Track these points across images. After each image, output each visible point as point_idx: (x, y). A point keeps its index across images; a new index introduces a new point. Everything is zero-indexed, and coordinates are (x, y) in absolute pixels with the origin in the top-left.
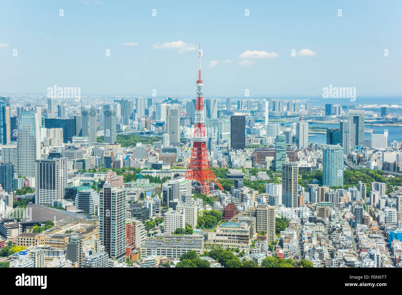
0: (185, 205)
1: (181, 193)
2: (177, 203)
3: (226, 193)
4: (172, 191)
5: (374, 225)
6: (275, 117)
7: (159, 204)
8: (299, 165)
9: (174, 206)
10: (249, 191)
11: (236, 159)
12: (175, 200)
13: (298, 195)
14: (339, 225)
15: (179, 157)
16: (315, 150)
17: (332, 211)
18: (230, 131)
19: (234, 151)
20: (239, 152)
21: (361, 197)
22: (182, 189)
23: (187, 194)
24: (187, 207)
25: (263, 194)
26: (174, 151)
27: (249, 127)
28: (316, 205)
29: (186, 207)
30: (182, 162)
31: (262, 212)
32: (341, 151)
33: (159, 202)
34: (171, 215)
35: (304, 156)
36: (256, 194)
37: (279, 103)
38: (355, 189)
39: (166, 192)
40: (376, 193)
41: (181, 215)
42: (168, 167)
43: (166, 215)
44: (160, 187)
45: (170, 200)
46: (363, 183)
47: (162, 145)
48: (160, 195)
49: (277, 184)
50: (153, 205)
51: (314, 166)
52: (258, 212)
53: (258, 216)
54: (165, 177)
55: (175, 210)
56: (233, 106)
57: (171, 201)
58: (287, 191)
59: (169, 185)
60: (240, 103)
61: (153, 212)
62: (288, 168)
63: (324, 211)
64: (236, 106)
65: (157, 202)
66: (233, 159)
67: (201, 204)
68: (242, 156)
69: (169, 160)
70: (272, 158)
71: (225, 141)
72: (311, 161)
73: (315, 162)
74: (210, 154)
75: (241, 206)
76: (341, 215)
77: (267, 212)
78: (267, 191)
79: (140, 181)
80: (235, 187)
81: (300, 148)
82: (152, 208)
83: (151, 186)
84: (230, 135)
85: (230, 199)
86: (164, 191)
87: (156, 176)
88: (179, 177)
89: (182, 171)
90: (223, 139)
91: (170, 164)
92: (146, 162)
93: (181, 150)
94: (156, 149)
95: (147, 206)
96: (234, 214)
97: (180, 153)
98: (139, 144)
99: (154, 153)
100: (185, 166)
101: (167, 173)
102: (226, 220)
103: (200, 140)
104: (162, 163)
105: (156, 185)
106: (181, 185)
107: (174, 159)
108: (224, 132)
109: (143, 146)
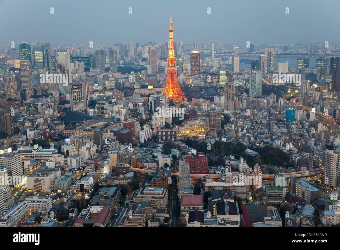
3: (189, 103)
4: (155, 102)
8: (235, 84)
10: (203, 101)
11: (194, 81)
13: (235, 103)
14: (260, 121)
15: (158, 80)
21: (273, 102)
22: (161, 100)
25: (213, 103)
26: (155, 76)
30: (160, 84)
31: (212, 113)
35: (237, 78)
36: (208, 103)
38: (270, 98)
39: (152, 102)
42: (152, 87)
43: (153, 117)
44: (147, 99)
46: (274, 94)
47: (147, 72)
49: (221, 96)
51: (244, 84)
52: (210, 113)
53: (210, 116)
54: (150, 93)
57: (155, 108)
58: (228, 100)
59: (153, 98)
60: (195, 44)
61: (144, 115)
62: (228, 86)
70: (217, 80)
71: (187, 70)
72: (242, 81)
73: (244, 81)
74: (178, 78)
75: (199, 110)
76: (260, 114)
77: (216, 113)
78: (215, 101)
79: (135, 95)
80: (195, 99)
81: (234, 73)
82: (143, 112)
83: (141, 99)
84: (190, 65)
85: (192, 106)
86: (150, 102)
87: (144, 92)
88: (159, 93)
89: (161, 89)
90: (186, 68)
91: (152, 85)
92: (137, 84)
93: (159, 76)
94: (143, 75)
95: (140, 111)
96: (195, 115)
97: (159, 78)
98: (132, 73)
99: (142, 78)
100: (162, 86)
101: (151, 90)
102: (190, 119)
103: (172, 69)
104: (148, 84)
105: (145, 98)
106: (161, 98)
107: (155, 81)
108: (186, 64)
109: (135, 74)
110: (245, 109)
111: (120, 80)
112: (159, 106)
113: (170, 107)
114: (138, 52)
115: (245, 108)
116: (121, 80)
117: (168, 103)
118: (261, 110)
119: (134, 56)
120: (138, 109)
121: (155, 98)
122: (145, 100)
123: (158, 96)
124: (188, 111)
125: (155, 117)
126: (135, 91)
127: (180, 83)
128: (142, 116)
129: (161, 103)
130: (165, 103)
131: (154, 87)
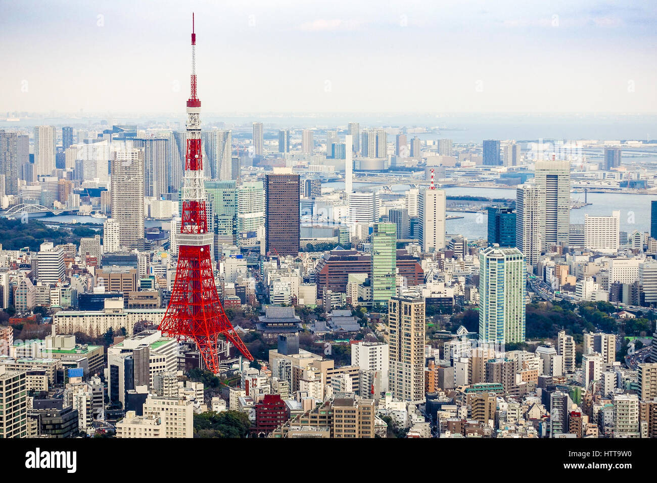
0: (164, 403)
1: (152, 370)
2: (146, 395)
3: (259, 367)
4: (131, 368)
5: (591, 433)
6: (368, 171)
7: (101, 398)
8: (427, 294)
9: (137, 404)
10: (311, 361)
11: (279, 280)
12: (141, 389)
13: (426, 369)
15: (143, 277)
16: (461, 254)
17: (501, 405)
18: (264, 210)
19: (274, 258)
20: (286, 261)
21: (564, 366)
22: (154, 360)
23: (167, 374)
24: (168, 407)
25: (345, 368)
26: (131, 260)
27: (307, 198)
28: (466, 391)
29: (165, 406)
30: (150, 290)
31: (343, 414)
32: (520, 261)
33: (101, 393)
34: (132, 426)
35: (436, 271)
36: (329, 369)
37: (377, 138)
38: (552, 350)
39: (118, 367)
40: (595, 357)
41: (157, 427)
42: (119, 304)
43: (121, 428)
44: (101, 353)
45: (127, 388)
46: (568, 337)
47: (102, 246)
48: (102, 376)
49: (376, 343)
50: (87, 401)
51: (461, 294)
52: (335, 414)
53: (335, 424)
54: (111, 328)
55: (142, 414)
56: (267, 142)
57: (130, 392)
58: (400, 360)
59: (123, 351)
60: (286, 136)
61: (87, 417)
62: (403, 308)
63: (484, 404)
64: (276, 143)
65: (97, 394)
66: (271, 282)
67: (201, 394)
68: (293, 271)
69: (120, 284)
70: (362, 277)
71: (252, 235)
72: (453, 283)
73: (463, 284)
74: (218, 267)
75: (295, 399)
76: (519, 413)
77: (357, 414)
78: (353, 361)
79: (53, 339)
80: (279, 352)
81: (427, 250)
82: (84, 408)
83: (79, 351)
84: (265, 219)
85: (269, 383)
86: (112, 366)
87: (91, 325)
88: (148, 331)
89: (152, 313)
90: (247, 228)
91: (121, 296)
92: (65, 290)
93: (147, 258)
94: (88, 256)
95: (74, 404)
96: (278, 419)
97: (146, 267)
98: (46, 247)
99: (84, 268)
100: (159, 298)
101: (116, 318)
102: (260, 435)
103: (196, 242)
104: (103, 293)
105: (91, 348)
106: (153, 351)
107: (132, 281)
108: (250, 212)
109: (56, 251)
110: (462, 391)
112: (147, 382)
113: (185, 385)
114: (70, 164)
115: (464, 388)
116: (4, 275)
117: (179, 368)
118: (520, 398)
119: (55, 179)
120: (66, 396)
121: (132, 353)
122: (93, 357)
123: (143, 345)
124: (252, 403)
125: (130, 429)
126: (56, 319)
127: (225, 287)
128: (80, 421)
129: (151, 372)
130: (166, 369)
131: (127, 306)
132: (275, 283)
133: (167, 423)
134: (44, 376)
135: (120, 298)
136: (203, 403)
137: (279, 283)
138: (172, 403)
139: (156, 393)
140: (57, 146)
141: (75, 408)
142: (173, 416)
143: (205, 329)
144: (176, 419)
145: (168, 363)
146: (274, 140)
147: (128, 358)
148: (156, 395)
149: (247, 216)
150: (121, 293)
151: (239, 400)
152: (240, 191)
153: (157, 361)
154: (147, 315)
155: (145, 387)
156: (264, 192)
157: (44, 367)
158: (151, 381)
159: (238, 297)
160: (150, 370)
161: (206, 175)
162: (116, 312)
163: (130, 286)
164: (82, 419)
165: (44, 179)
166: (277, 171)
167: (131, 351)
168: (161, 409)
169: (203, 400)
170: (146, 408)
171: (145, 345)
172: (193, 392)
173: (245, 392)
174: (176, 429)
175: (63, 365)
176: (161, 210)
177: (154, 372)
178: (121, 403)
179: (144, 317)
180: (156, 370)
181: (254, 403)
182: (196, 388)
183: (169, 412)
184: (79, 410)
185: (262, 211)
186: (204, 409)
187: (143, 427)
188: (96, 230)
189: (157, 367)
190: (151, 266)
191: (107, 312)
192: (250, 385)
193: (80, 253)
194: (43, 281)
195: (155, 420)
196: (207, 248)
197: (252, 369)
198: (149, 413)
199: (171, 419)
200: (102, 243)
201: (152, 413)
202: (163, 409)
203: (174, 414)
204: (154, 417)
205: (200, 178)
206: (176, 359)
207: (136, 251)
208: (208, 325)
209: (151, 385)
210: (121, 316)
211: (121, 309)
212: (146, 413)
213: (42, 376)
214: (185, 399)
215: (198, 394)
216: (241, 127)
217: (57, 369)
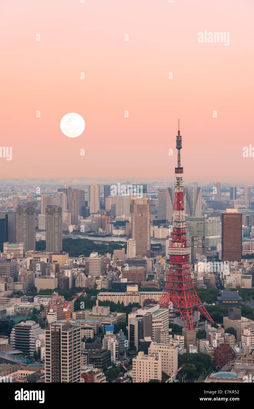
0: (160, 347)
1: (154, 328)
2: (150, 343)
3: (217, 327)
4: (142, 326)
9: (145, 347)
10: (249, 324)
12: (147, 339)
18: (221, 234)
20: (234, 264)
22: (155, 322)
23: (163, 330)
24: (163, 350)
26: (143, 263)
27: (246, 227)
29: (161, 349)
30: (154, 280)
33: (124, 340)
34: (142, 361)
39: (134, 326)
41: (156, 361)
42: (135, 288)
43: (135, 362)
44: (125, 317)
45: (139, 338)
47: (126, 255)
48: (125, 331)
50: (116, 345)
54: (130, 302)
55: (148, 354)
56: (223, 194)
57: (141, 340)
59: (137, 316)
60: (234, 190)
61: (116, 355)
64: (228, 194)
65: (122, 341)
66: (225, 276)
67: (183, 343)
68: (238, 270)
69: (136, 277)
71: (214, 248)
74: (193, 267)
75: (239, 346)
79: (97, 309)
80: (229, 318)
82: (114, 349)
83: (112, 316)
84: (221, 239)
85: (223, 336)
86: (131, 325)
87: (119, 301)
88: (151, 305)
89: (154, 294)
90: (211, 245)
91: (137, 284)
92: (104, 280)
93: (152, 262)
94: (118, 261)
95: (109, 347)
96: (228, 358)
97: (151, 267)
98: (93, 255)
99: (115, 267)
100: (159, 285)
101: (133, 296)
102: (218, 368)
103: (180, 253)
104: (126, 282)
105: (119, 314)
106: (154, 316)
107: (143, 275)
108: (213, 235)
109: (99, 257)
111: (66, 271)
112: (150, 334)
113: (173, 337)
114: (108, 207)
116: (70, 271)
117: (170, 328)
119: (99, 216)
120: (104, 342)
121: (142, 318)
122: (120, 320)
123: (149, 313)
124: (212, 348)
125: (140, 362)
126: (99, 297)
127: (198, 279)
128: (112, 357)
129: (153, 329)
130: (162, 327)
131: (140, 289)
132: (227, 277)
133: (162, 359)
134: (92, 330)
135: (136, 285)
136: (184, 348)
137: (229, 277)
138: (165, 348)
139: (156, 341)
140: (101, 196)
141: (109, 349)
142: (166, 355)
143: (185, 304)
144: (167, 357)
145: (163, 324)
146: (228, 193)
147: (140, 321)
148: (156, 342)
149: (211, 237)
150: (137, 282)
151: (205, 346)
152: (207, 223)
153: (157, 323)
154: (151, 295)
155: (150, 338)
156: (221, 223)
157: (91, 325)
158: (153, 334)
159: (205, 285)
160: (153, 328)
161: (187, 213)
162: (133, 293)
163: (142, 278)
164: (113, 356)
165: (93, 216)
166: (229, 211)
167: (142, 316)
168: (159, 351)
169: (184, 346)
170: (150, 350)
171: (150, 313)
172: (178, 341)
173: (208, 342)
174: (167, 363)
175: (103, 324)
176: (161, 234)
177: (155, 329)
178: (136, 347)
179: (150, 297)
180: (156, 328)
181: (214, 349)
182: (180, 339)
183: (164, 353)
184: (111, 351)
185: (220, 234)
186: (185, 351)
187: (148, 361)
188: (123, 245)
189: (157, 326)
190: (154, 266)
191: (128, 293)
192: (212, 338)
193: (113, 258)
194: (92, 274)
195: (155, 357)
196: (186, 256)
197: (213, 328)
198: (152, 353)
199: (165, 357)
200: (126, 253)
201: (153, 353)
202: (160, 351)
203: (166, 354)
204: (154, 356)
205: (183, 215)
206: (168, 322)
207: (146, 258)
208: (187, 301)
209: (153, 336)
210: (136, 295)
211: (137, 291)
212: (150, 353)
213: (90, 330)
214: (173, 345)
215: (181, 343)
216: (208, 185)
217: (99, 326)
